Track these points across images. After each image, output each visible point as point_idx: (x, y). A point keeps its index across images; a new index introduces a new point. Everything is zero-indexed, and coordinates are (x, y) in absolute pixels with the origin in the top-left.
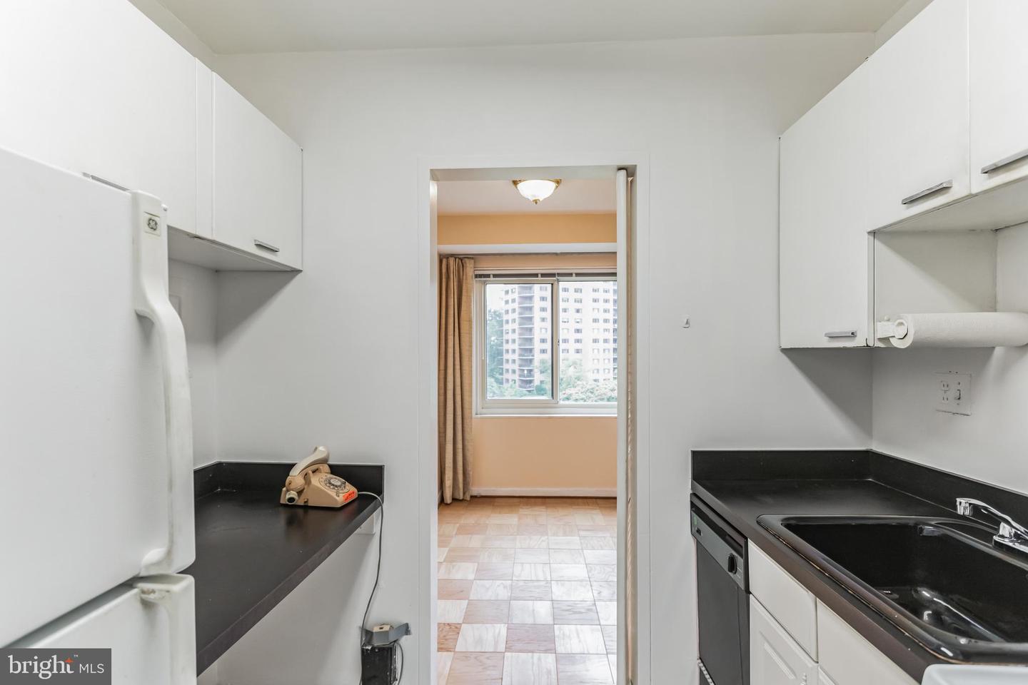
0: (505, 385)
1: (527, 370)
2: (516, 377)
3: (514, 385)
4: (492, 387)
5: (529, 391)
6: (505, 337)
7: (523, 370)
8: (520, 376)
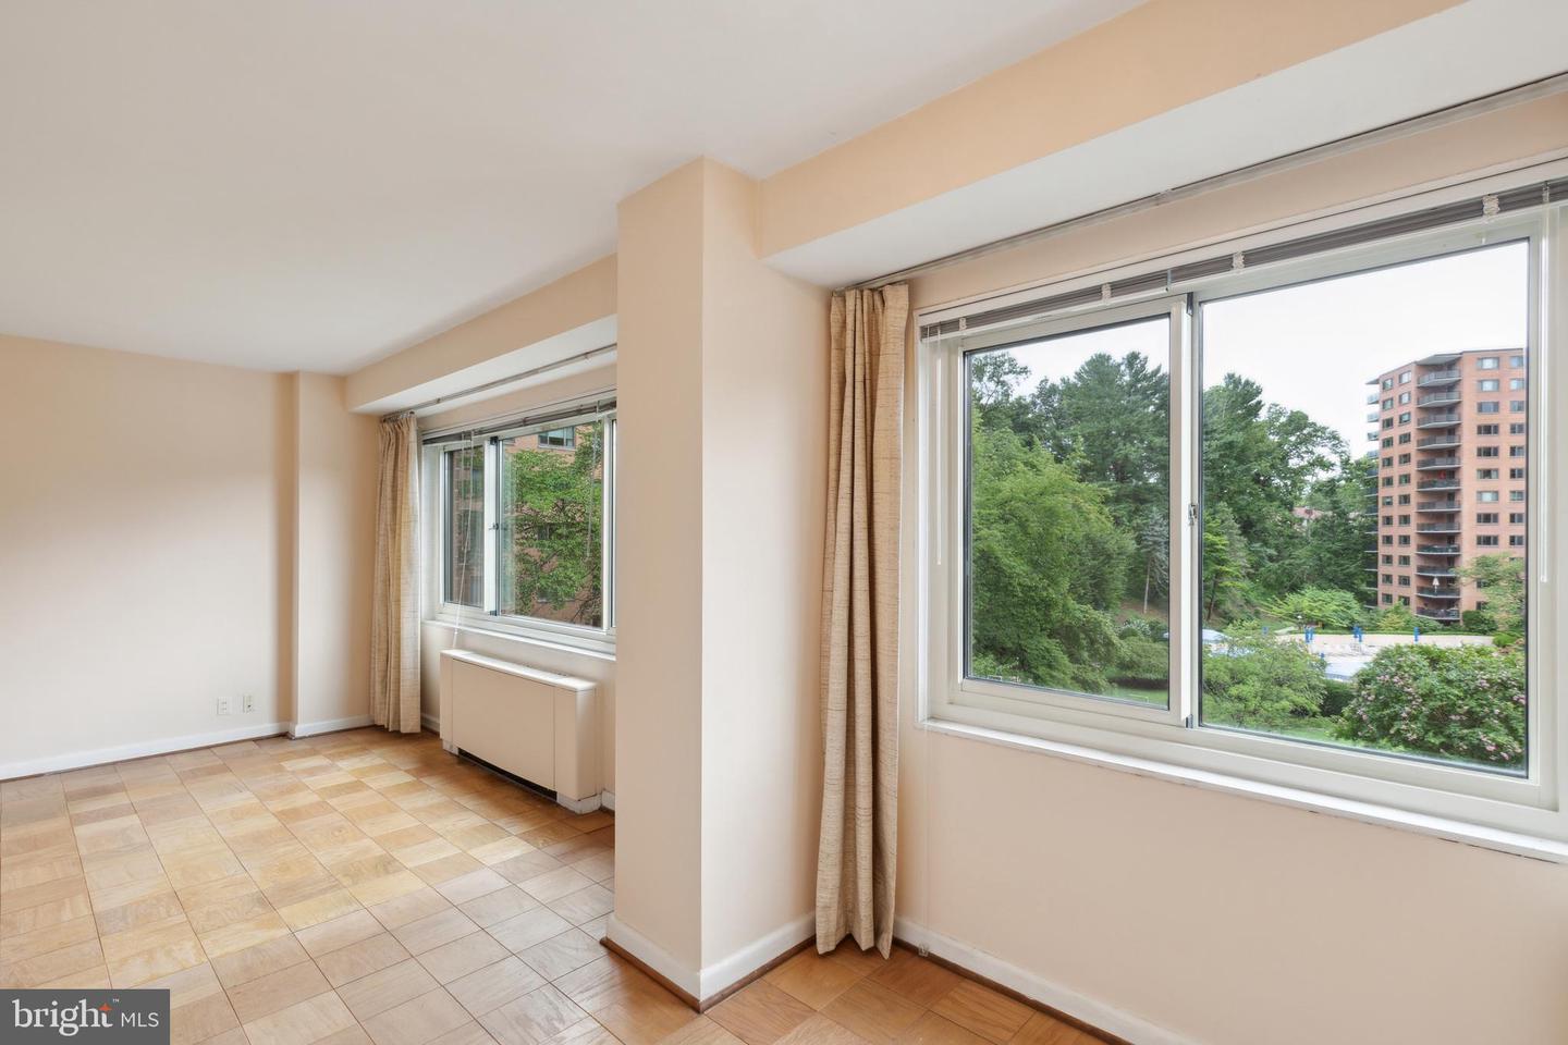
0: (1382, 607)
1: (1440, 579)
2: (1411, 592)
3: (1403, 609)
4: (1349, 608)
5: (1447, 623)
6: (1383, 512)
7: (1432, 578)
8: (1421, 590)
